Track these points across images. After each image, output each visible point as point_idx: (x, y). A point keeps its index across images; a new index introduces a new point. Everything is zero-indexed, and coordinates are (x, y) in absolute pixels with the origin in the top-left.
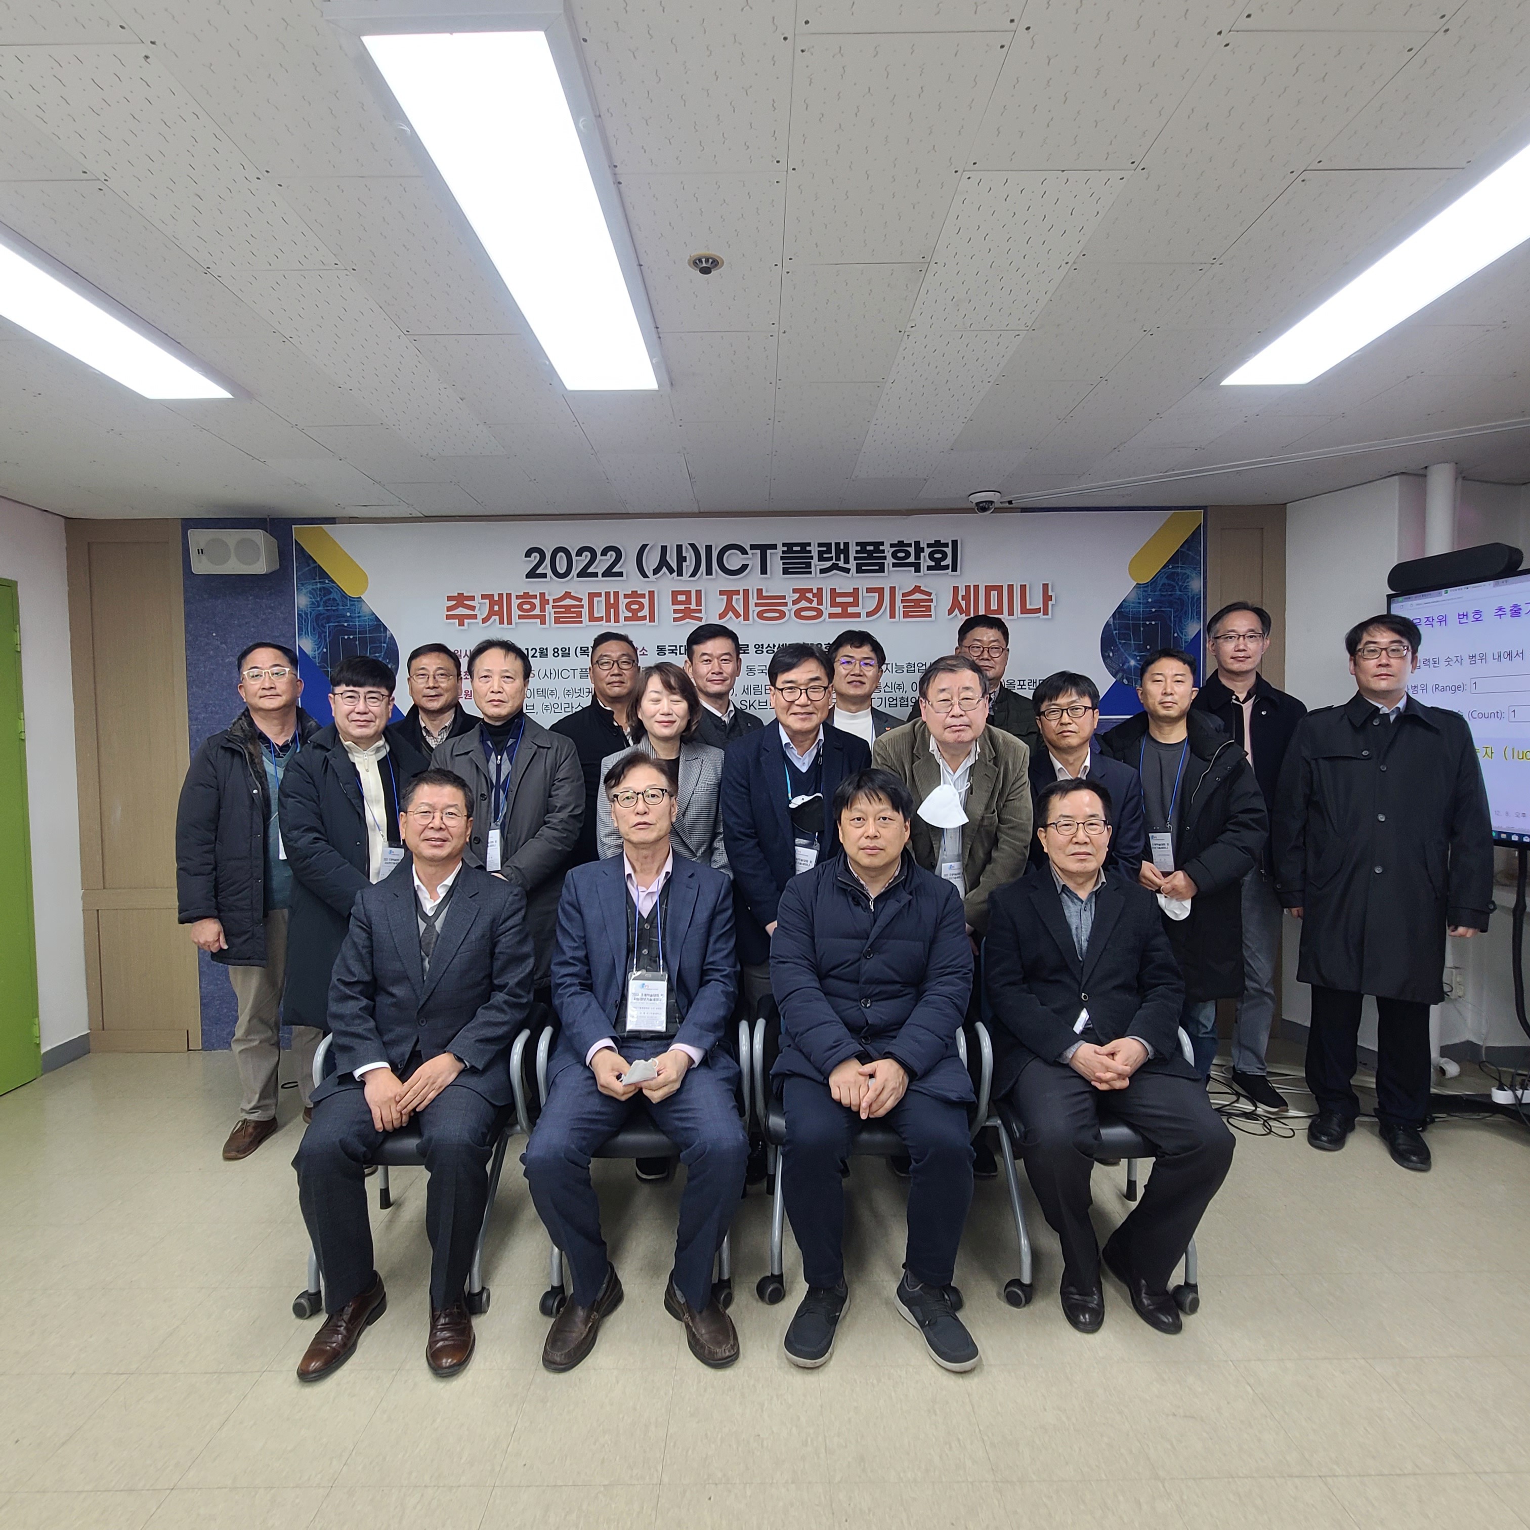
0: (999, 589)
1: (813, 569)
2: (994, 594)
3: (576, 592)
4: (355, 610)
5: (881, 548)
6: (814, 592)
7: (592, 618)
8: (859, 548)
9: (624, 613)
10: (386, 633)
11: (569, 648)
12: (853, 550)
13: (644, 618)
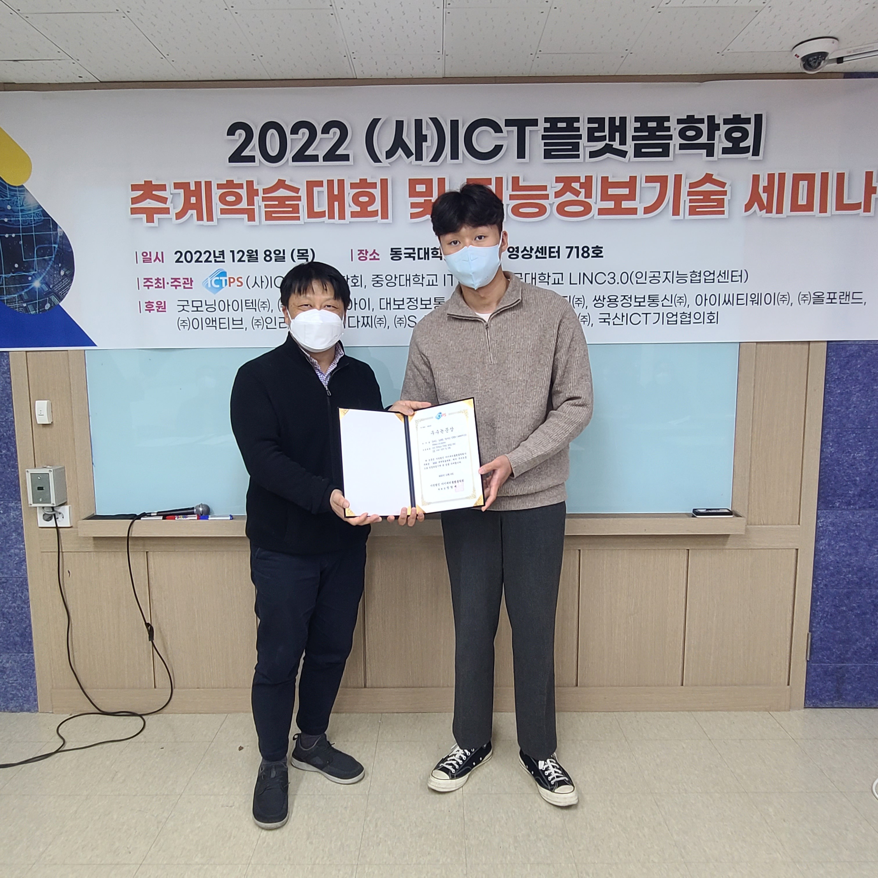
0: (810, 178)
1: (581, 152)
2: (803, 185)
3: (291, 181)
4: (17, 202)
5: (666, 124)
6: (581, 181)
7: (312, 214)
8: (638, 125)
9: (350, 207)
10: (57, 230)
11: (284, 251)
12: (631, 126)
13: (375, 214)
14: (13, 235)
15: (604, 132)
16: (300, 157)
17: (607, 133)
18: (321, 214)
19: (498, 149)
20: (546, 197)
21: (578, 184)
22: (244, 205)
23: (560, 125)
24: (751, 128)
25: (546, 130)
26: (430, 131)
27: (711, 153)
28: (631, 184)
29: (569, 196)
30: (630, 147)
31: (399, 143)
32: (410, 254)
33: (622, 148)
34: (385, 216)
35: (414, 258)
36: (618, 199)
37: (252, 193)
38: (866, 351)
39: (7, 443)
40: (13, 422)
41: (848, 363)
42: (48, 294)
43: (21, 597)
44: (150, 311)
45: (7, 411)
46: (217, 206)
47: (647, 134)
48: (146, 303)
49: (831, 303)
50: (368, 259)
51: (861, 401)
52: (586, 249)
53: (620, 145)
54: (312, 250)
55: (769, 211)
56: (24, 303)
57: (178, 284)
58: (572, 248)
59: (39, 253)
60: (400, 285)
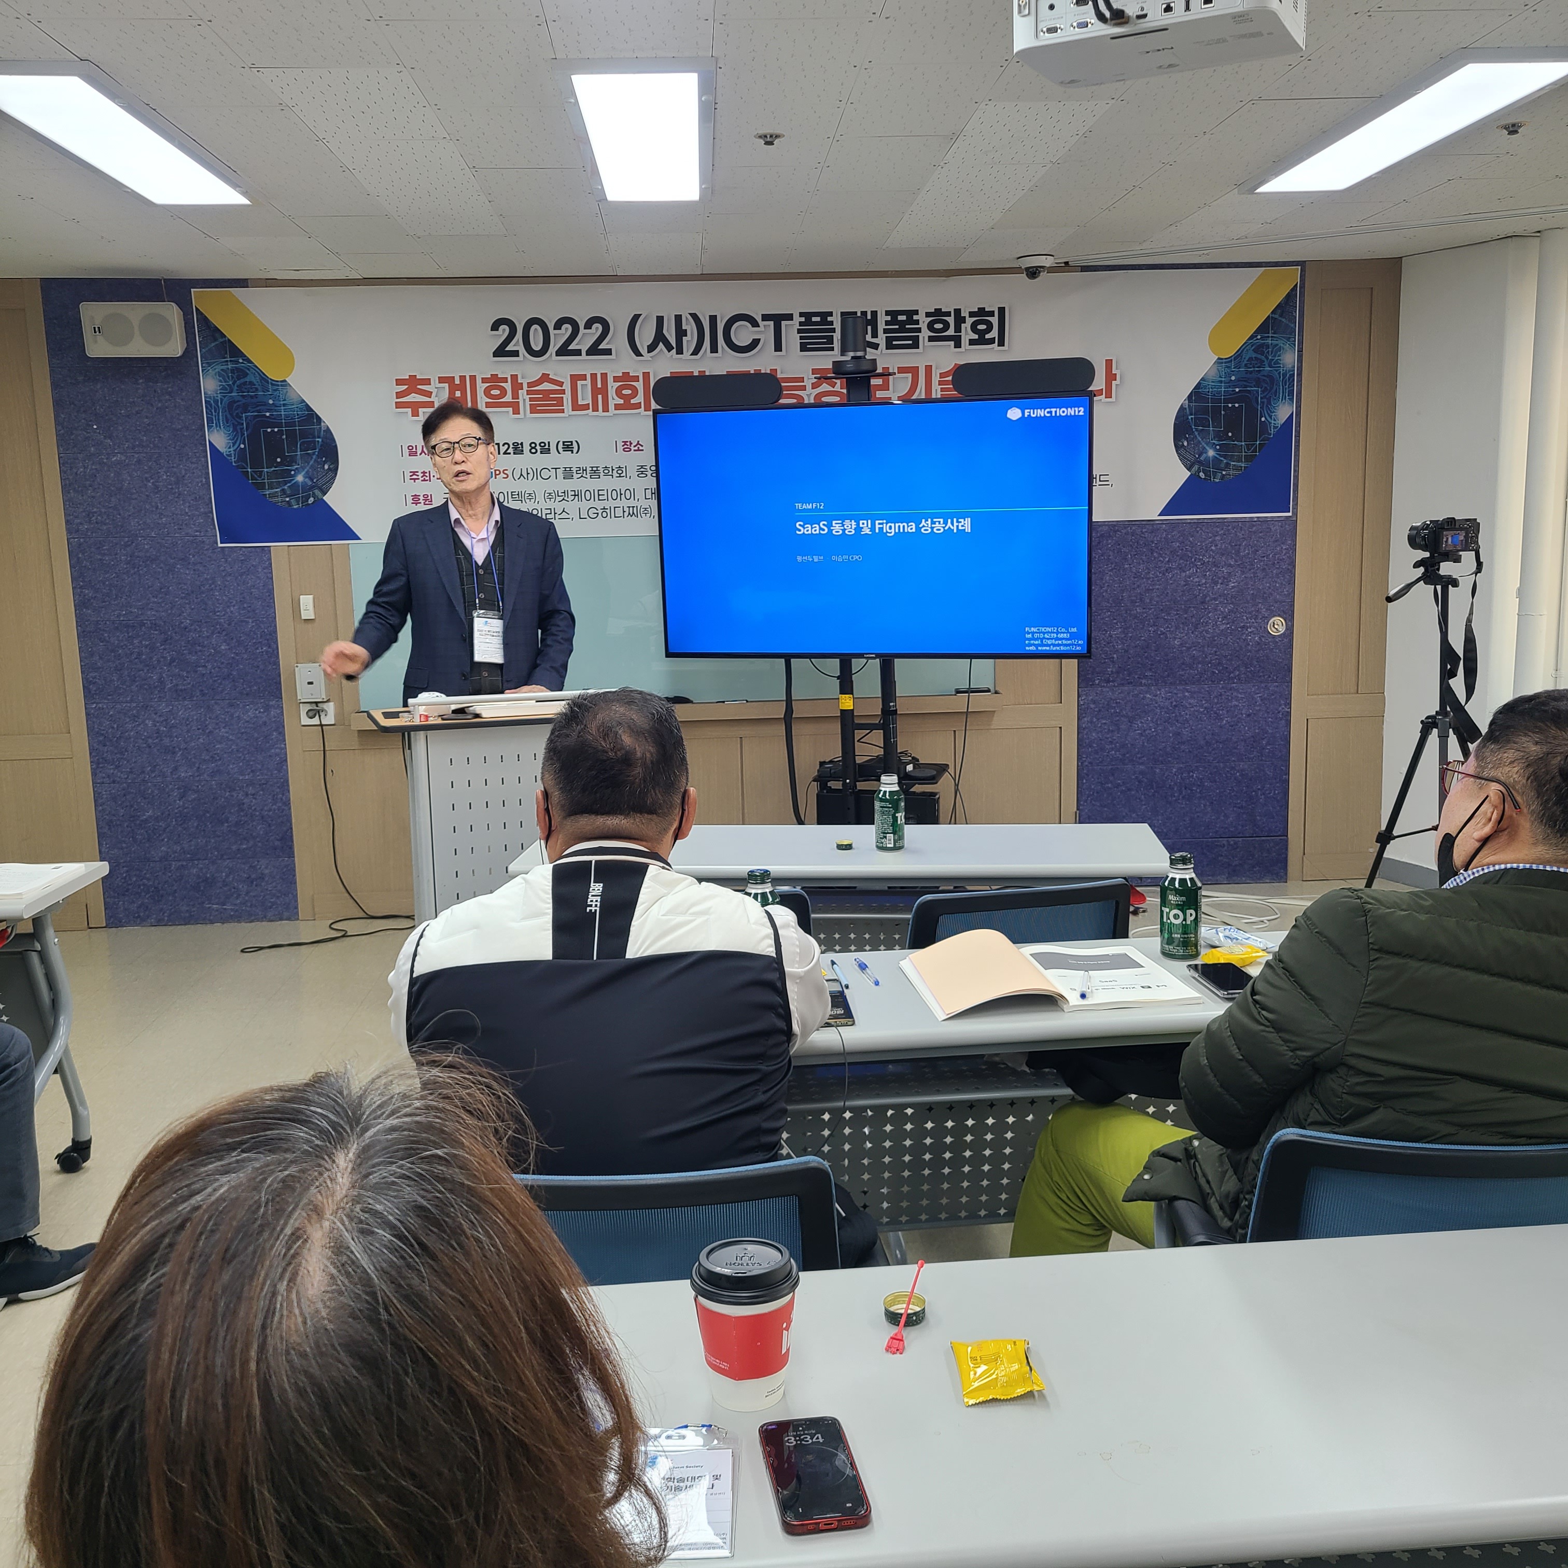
1: (835, 345)
3: (555, 374)
4: (279, 396)
5: (915, 317)
7: (576, 407)
8: (889, 318)
9: (614, 400)
10: (320, 425)
11: (549, 443)
12: (882, 319)
13: (638, 406)
14: (276, 430)
16: (563, 351)
18: (586, 407)
19: (755, 343)
20: (804, 388)
22: (508, 398)
23: (814, 319)
24: (995, 320)
25: (801, 324)
26: (689, 326)
27: (958, 345)
30: (881, 339)
31: (660, 337)
33: (874, 340)
34: (648, 406)
37: (517, 386)
38: (1115, 532)
39: (268, 640)
40: (275, 618)
41: (1099, 543)
42: (312, 488)
43: (282, 799)
46: (481, 398)
47: (897, 327)
48: (411, 495)
50: (632, 450)
51: (1114, 581)
53: (872, 337)
54: (576, 441)
56: (287, 497)
59: (303, 448)
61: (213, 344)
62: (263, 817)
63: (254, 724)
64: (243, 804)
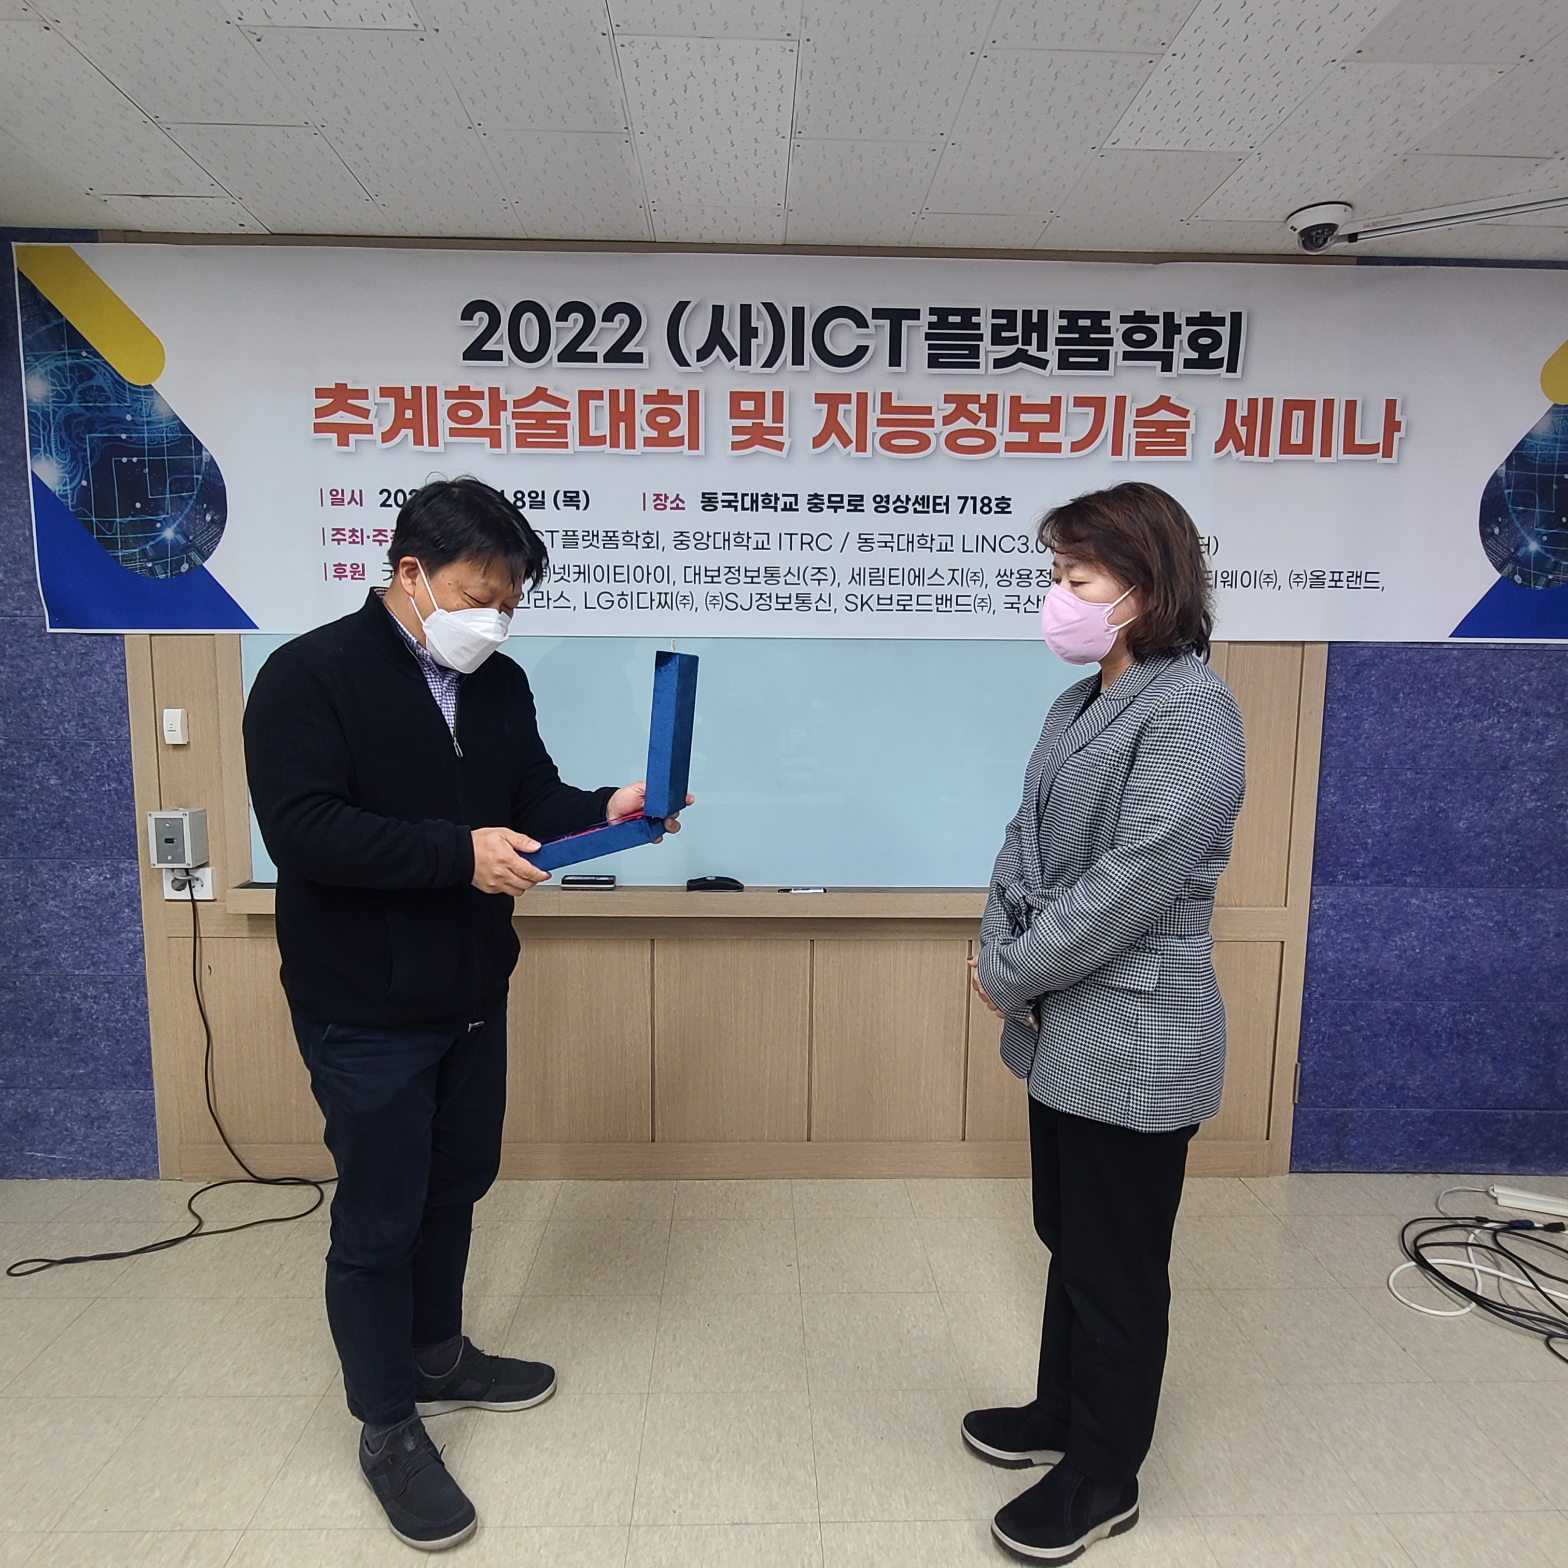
0: (1307, 406)
1: (982, 360)
2: (1298, 416)
3: (555, 389)
4: (141, 409)
5: (1105, 323)
6: (982, 402)
7: (586, 439)
8: (1064, 322)
9: (643, 431)
10: (201, 454)
11: (543, 492)
12: (1054, 324)
13: (679, 441)
14: (135, 460)
15: (1015, 331)
16: (570, 354)
17: (1019, 332)
18: (600, 440)
19: (861, 351)
20: (931, 423)
21: (977, 406)
22: (484, 423)
23: (952, 319)
24: (1225, 332)
25: (931, 325)
26: (762, 323)
27: (1167, 367)
28: (1054, 406)
29: (963, 423)
30: (1052, 354)
31: (716, 338)
32: (730, 502)
33: (1041, 355)
34: (694, 445)
35: (736, 508)
36: (1034, 429)
37: (497, 405)
38: (1383, 657)
39: (118, 773)
40: (129, 741)
41: (1358, 674)
42: (186, 549)
43: (136, 1006)
44: (340, 578)
45: (119, 724)
46: (445, 423)
47: (1077, 336)
48: (335, 565)
49: (1336, 587)
50: (668, 508)
51: (1375, 729)
52: (986, 501)
53: (1038, 350)
54: (585, 492)
55: (1250, 452)
56: (148, 562)
57: (384, 538)
58: (966, 499)
59: (174, 488)
60: (715, 548)
61: (43, 328)
62: (108, 1030)
63: (96, 895)
64: (81, 1010)
